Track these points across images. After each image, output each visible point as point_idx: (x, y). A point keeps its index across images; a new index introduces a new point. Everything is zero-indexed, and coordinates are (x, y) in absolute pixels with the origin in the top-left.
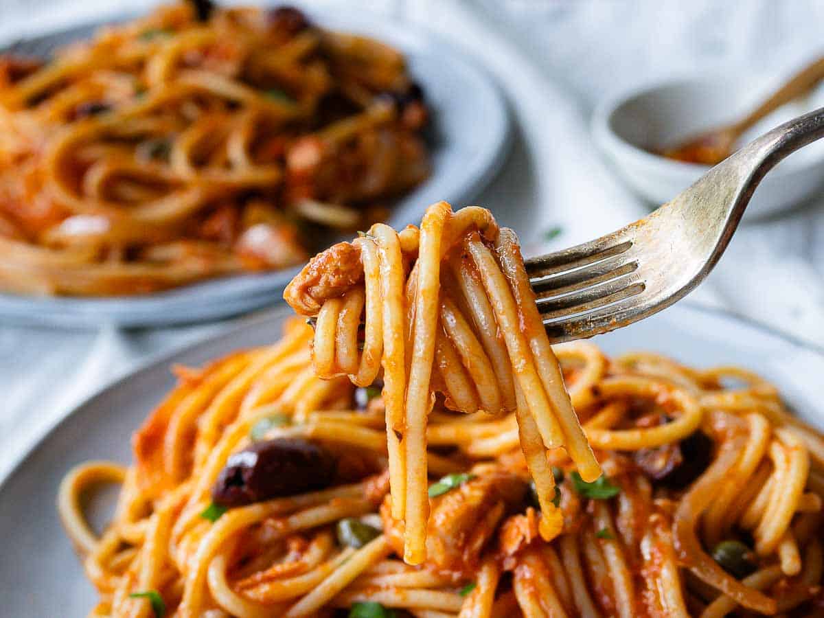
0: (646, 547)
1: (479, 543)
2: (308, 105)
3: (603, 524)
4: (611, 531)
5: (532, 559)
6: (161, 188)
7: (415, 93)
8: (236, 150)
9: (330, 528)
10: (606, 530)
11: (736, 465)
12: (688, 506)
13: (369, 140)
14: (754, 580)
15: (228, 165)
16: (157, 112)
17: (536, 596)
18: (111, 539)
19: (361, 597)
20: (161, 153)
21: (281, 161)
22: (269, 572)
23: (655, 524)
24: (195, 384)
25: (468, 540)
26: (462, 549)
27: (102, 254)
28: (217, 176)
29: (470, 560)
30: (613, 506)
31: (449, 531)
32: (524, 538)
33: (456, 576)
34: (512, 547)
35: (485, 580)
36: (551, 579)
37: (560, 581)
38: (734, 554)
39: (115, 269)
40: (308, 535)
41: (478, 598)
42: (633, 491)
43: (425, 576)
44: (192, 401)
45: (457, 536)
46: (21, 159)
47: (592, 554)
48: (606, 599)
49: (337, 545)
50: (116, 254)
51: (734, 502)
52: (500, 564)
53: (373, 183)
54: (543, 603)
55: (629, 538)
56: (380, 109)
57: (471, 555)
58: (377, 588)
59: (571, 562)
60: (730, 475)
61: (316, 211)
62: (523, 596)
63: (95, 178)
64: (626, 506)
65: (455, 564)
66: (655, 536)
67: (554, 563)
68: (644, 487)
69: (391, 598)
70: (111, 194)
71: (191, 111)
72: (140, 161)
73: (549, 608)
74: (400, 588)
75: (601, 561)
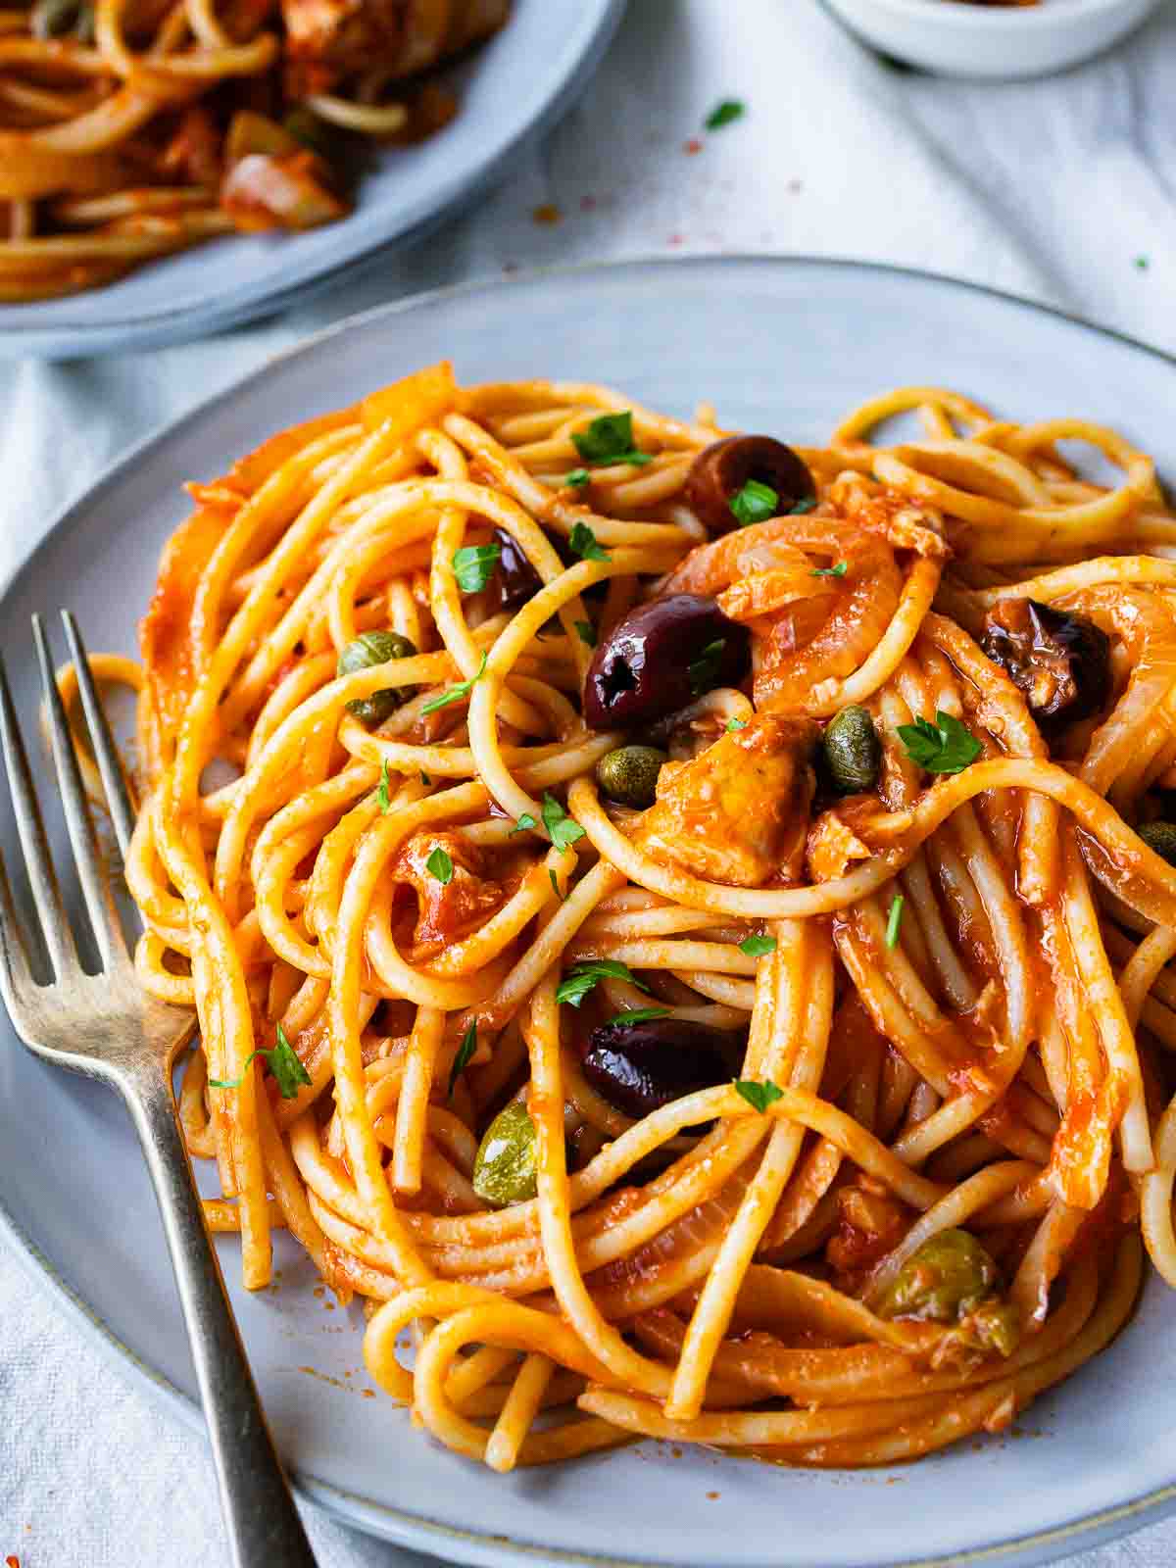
15: (191, 41)
21: (277, 24)
48: (979, 949)
54: (889, 976)
58: (616, 939)
60: (1154, 719)
61: (337, 112)
73: (900, 983)
74: (652, 938)
75: (964, 885)
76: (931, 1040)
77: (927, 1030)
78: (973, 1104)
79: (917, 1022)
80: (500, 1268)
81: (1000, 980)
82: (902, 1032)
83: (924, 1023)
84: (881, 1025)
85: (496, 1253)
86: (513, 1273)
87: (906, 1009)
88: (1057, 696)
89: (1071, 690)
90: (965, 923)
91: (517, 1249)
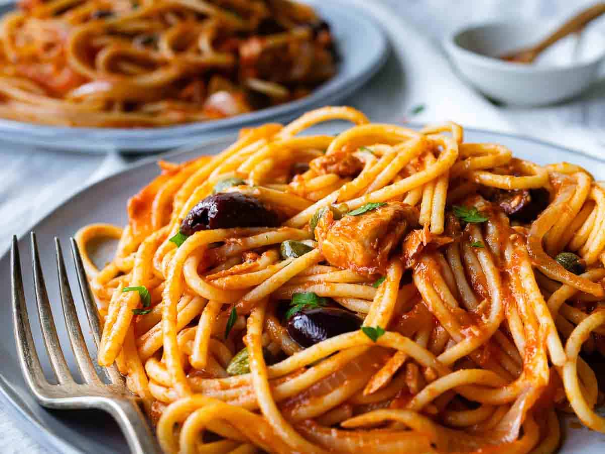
0: (508, 254)
1: (388, 247)
2: (254, 23)
3: (477, 238)
4: (483, 244)
5: (427, 260)
6: (150, 66)
7: (325, 26)
8: (204, 43)
9: (276, 247)
10: (479, 242)
11: (569, 202)
12: (537, 229)
13: (293, 48)
14: (585, 275)
15: (199, 52)
16: (147, 18)
17: (430, 282)
18: (110, 269)
19: (300, 290)
20: (150, 42)
21: (236, 52)
22: (232, 270)
23: (515, 240)
24: (174, 173)
25: (381, 244)
26: (377, 250)
27: (108, 105)
28: (190, 57)
29: (381, 260)
30: (483, 228)
31: (367, 237)
32: (422, 243)
33: (371, 271)
34: (412, 250)
35: (393, 274)
36: (441, 272)
37: (448, 275)
38: (570, 260)
39: (117, 115)
40: (259, 251)
41: (388, 285)
42: (497, 220)
43: (348, 273)
44: (172, 182)
45: (372, 240)
46: (49, 47)
47: (469, 258)
48: (480, 287)
49: (281, 258)
50: (117, 106)
51: (568, 227)
52: (404, 264)
53: (298, 72)
54: (436, 288)
55: (495, 249)
56: (301, 32)
57: (383, 255)
58: (312, 283)
59: (455, 263)
60: (564, 209)
61: (259, 85)
62: (421, 284)
63: (102, 57)
64: (492, 229)
65: (370, 263)
66: (515, 247)
67: (443, 262)
68: (504, 218)
69: (322, 290)
70: (114, 66)
71: (172, 19)
72: (136, 48)
73: (441, 291)
74: (329, 283)
75: (476, 263)
76: (454, 315)
77: (452, 310)
78: (471, 341)
79: (448, 308)
80: (233, 399)
81: (490, 299)
82: (440, 312)
83: (452, 308)
84: (430, 309)
85: (231, 392)
86: (238, 400)
87: (443, 302)
88: (523, 201)
89: (528, 199)
90: (474, 277)
91: (243, 390)
